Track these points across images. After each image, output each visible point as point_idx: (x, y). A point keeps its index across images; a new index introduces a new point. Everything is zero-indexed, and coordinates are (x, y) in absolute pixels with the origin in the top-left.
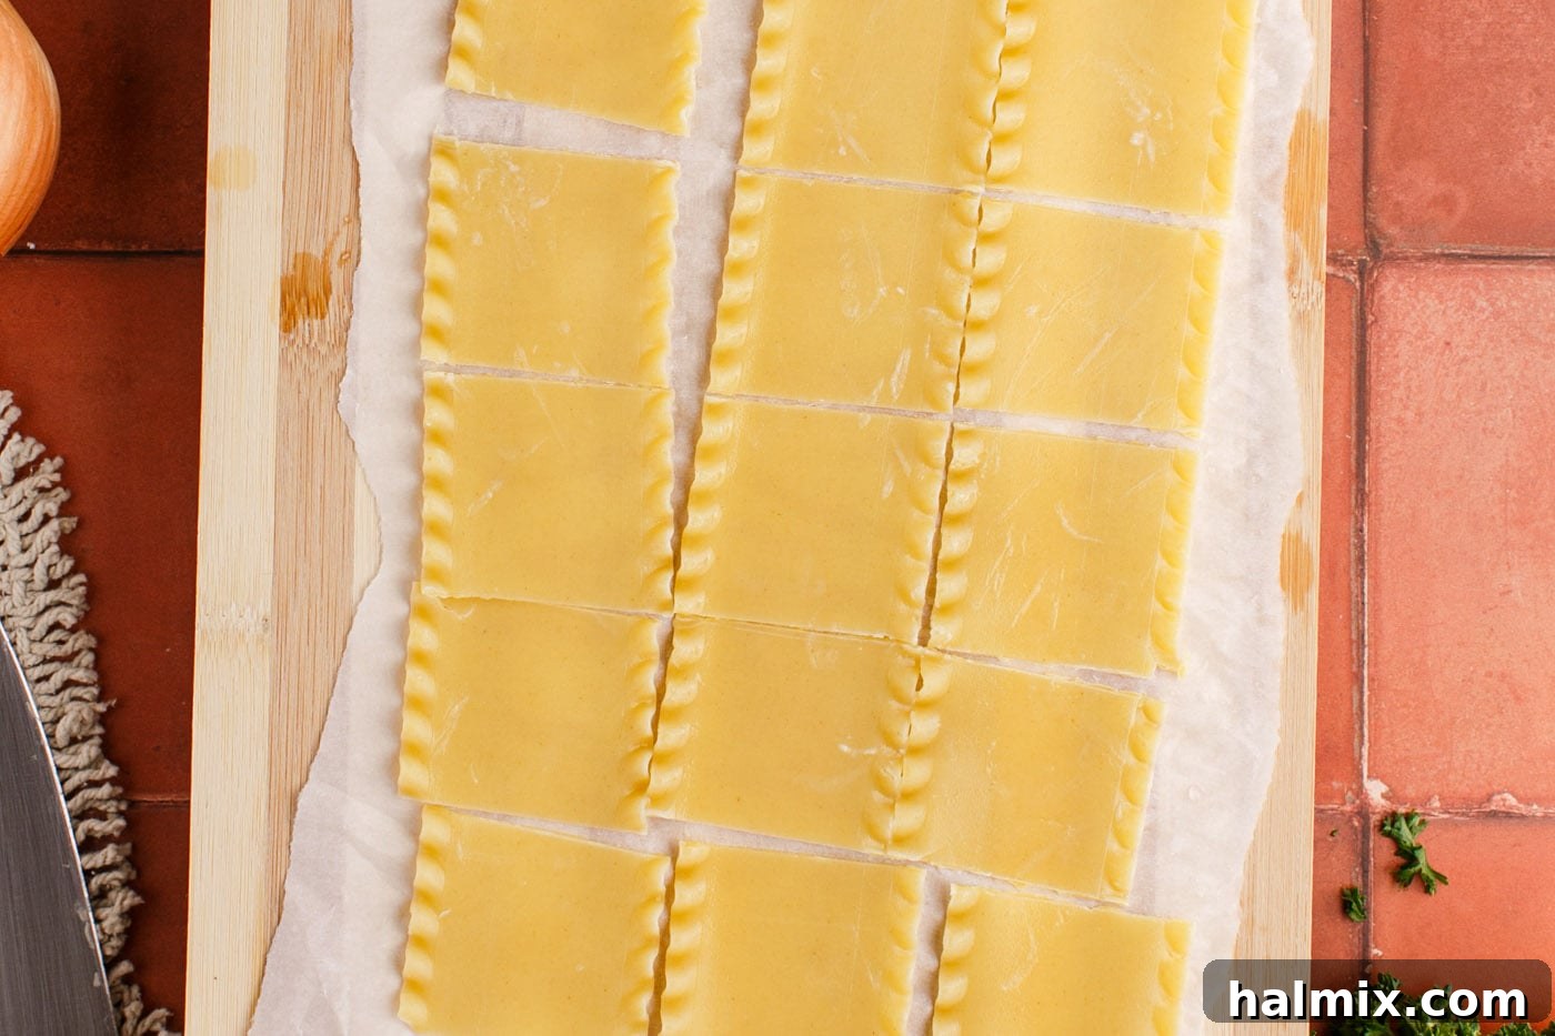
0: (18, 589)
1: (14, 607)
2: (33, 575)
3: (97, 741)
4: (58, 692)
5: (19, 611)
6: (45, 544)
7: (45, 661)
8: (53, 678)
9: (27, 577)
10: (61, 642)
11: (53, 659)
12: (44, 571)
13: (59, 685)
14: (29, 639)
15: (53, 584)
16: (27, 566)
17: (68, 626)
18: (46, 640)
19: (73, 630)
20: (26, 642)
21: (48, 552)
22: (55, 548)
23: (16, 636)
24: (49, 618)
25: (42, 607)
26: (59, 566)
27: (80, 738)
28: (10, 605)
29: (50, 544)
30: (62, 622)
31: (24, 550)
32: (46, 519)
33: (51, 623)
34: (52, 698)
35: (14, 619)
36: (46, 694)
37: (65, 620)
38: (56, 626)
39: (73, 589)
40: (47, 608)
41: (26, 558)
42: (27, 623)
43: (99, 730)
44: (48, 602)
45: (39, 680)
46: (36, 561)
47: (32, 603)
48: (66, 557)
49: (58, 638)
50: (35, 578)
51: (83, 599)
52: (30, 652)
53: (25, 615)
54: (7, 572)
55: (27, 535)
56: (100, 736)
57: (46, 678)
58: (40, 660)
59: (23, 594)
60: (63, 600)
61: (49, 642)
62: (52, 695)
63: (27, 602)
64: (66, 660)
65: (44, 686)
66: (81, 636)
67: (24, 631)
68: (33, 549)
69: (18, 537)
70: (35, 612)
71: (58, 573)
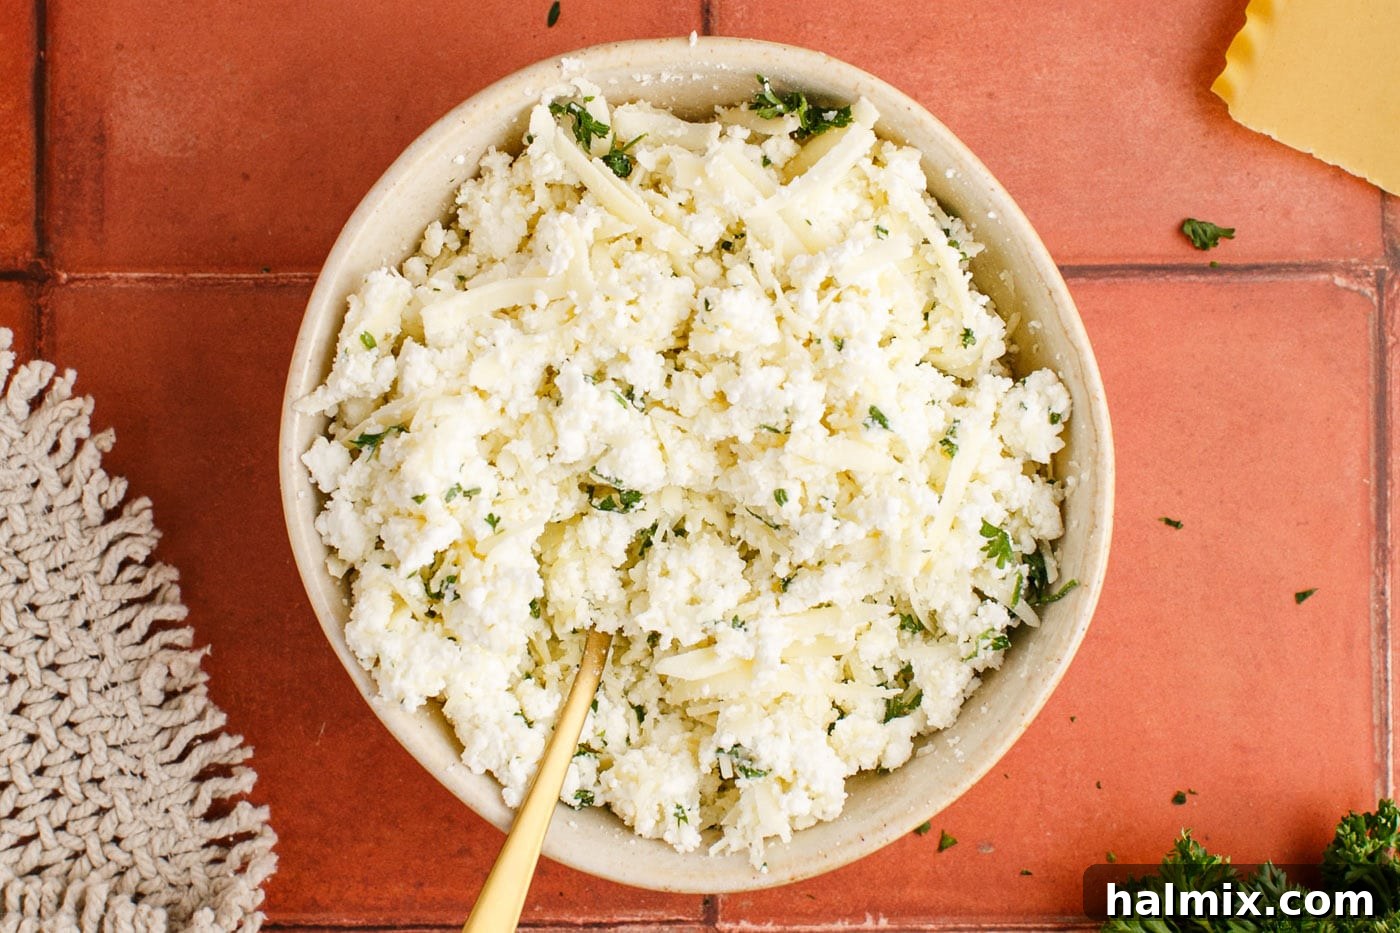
0: (72, 530)
1: (72, 551)
2: (83, 510)
3: (204, 689)
4: (144, 639)
5: (79, 555)
6: (88, 472)
7: (122, 607)
8: (135, 625)
9: (78, 514)
10: (136, 581)
11: (131, 603)
12: (96, 503)
13: (145, 630)
14: (99, 584)
15: (112, 515)
16: (75, 502)
17: (141, 559)
18: (118, 580)
19: (149, 562)
20: (96, 589)
21: (93, 480)
22: (101, 474)
23: (83, 584)
24: (117, 554)
25: (104, 545)
26: (111, 492)
27: (180, 689)
28: (67, 550)
29: (92, 472)
30: (132, 556)
31: (66, 485)
32: (80, 443)
33: (120, 559)
34: (140, 648)
35: (77, 565)
36: (132, 644)
37: (136, 552)
38: (126, 563)
39: (136, 515)
40: (111, 544)
41: (71, 494)
42: (93, 566)
43: (204, 677)
44: (110, 537)
45: (119, 630)
46: (82, 494)
47: (91, 542)
48: (117, 479)
49: (132, 577)
50: (87, 513)
51: (152, 525)
52: (103, 599)
53: (88, 557)
54: (53, 514)
55: (63, 466)
56: (207, 684)
57: (128, 626)
58: (117, 605)
59: (78, 534)
60: (127, 531)
61: (122, 583)
62: (138, 644)
63: (86, 542)
64: (149, 599)
65: (126, 635)
66: (159, 569)
67: (91, 577)
68: (75, 482)
69: (54, 473)
70: (98, 551)
71: (112, 501)
